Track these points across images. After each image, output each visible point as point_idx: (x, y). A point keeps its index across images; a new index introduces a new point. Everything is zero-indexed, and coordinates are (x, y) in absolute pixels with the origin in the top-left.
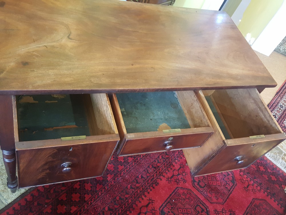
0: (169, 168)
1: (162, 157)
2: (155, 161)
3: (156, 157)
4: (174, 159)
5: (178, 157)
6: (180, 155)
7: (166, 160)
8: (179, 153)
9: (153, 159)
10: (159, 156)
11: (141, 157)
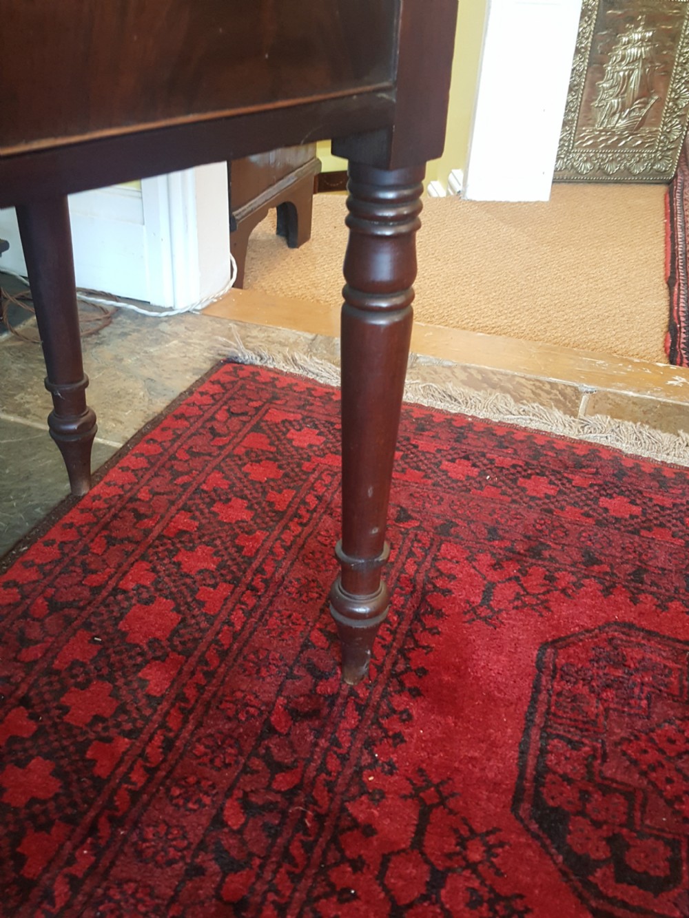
0: (337, 864)
1: (246, 805)
2: (199, 871)
3: (191, 835)
4: (348, 772)
5: (370, 744)
6: (376, 722)
7: (284, 813)
8: (369, 713)
9: (171, 863)
10: (222, 809)
11: (60, 903)
